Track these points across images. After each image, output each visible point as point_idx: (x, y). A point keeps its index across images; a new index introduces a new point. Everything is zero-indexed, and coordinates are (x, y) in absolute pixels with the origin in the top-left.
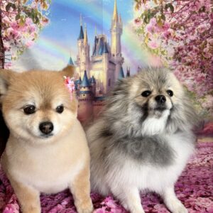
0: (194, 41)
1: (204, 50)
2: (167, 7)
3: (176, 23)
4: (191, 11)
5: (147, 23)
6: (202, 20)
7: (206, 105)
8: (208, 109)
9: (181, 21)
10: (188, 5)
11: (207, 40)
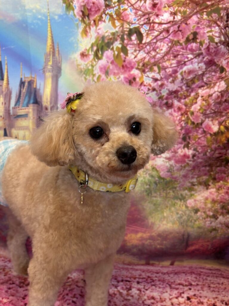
0: (176, 92)
1: (192, 109)
2: (131, 33)
3: (147, 60)
4: (171, 41)
5: (99, 59)
6: (190, 56)
7: (193, 204)
8: (196, 211)
9: (154, 57)
10: (167, 31)
11: (200, 91)
